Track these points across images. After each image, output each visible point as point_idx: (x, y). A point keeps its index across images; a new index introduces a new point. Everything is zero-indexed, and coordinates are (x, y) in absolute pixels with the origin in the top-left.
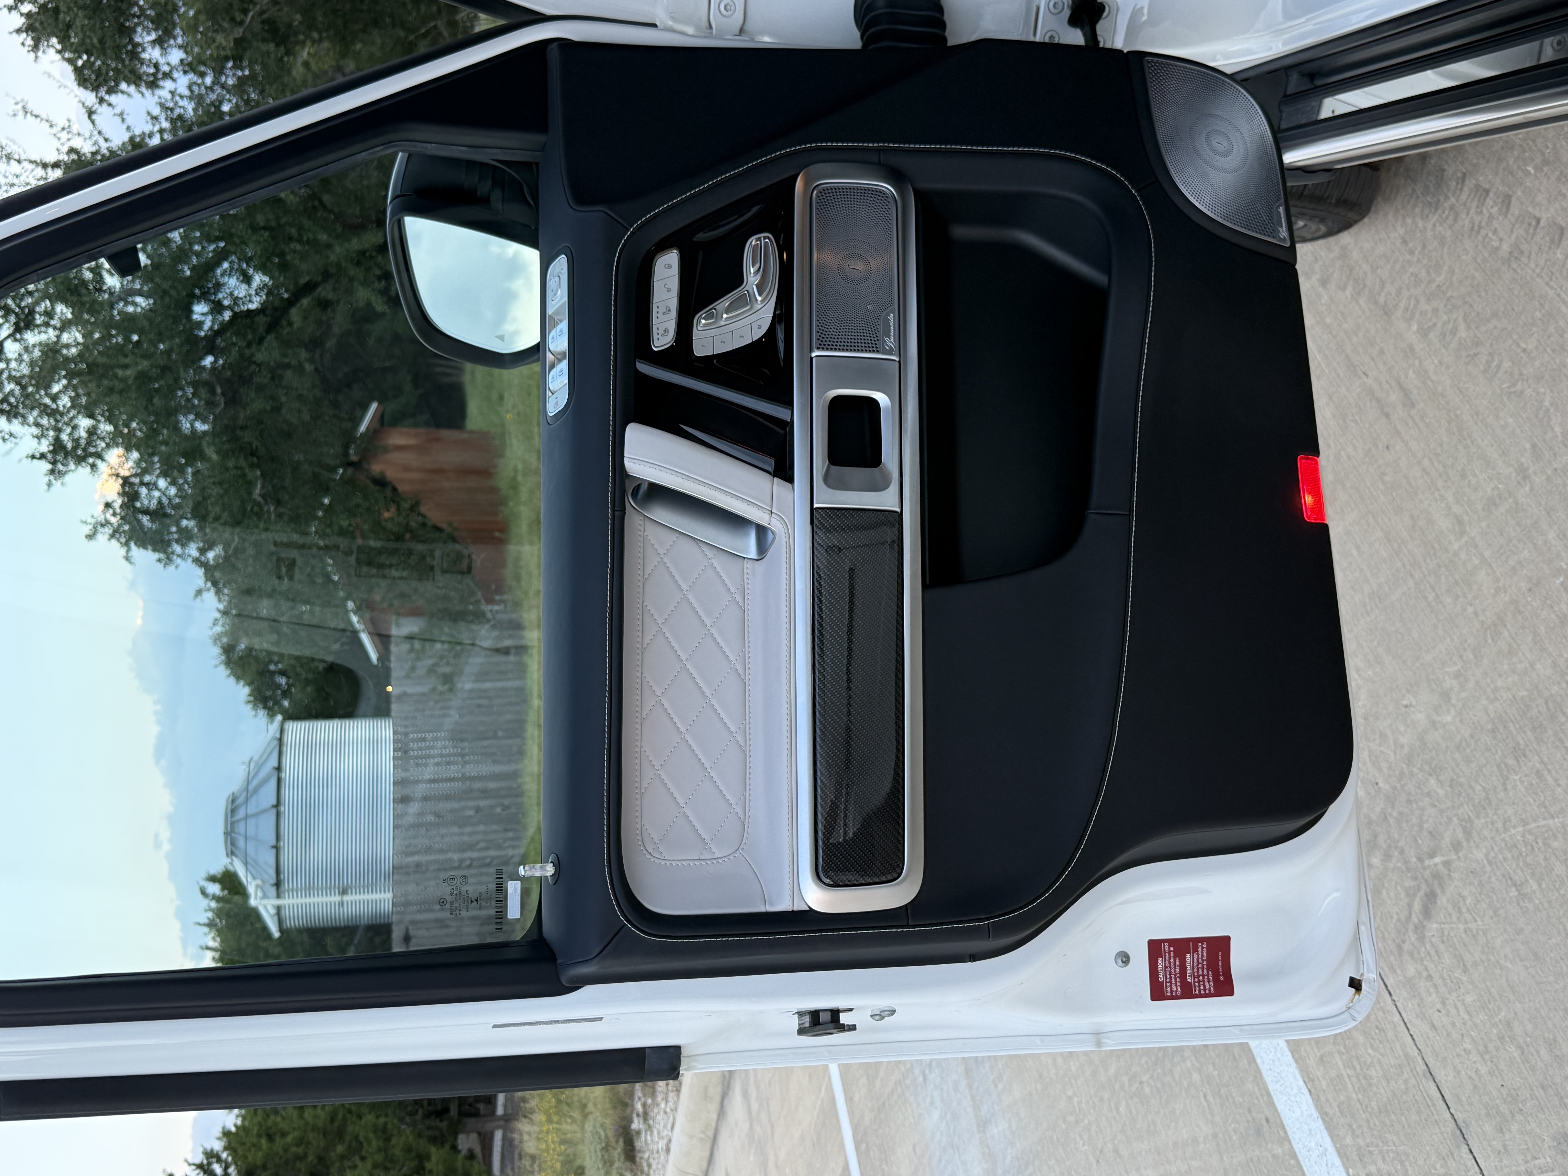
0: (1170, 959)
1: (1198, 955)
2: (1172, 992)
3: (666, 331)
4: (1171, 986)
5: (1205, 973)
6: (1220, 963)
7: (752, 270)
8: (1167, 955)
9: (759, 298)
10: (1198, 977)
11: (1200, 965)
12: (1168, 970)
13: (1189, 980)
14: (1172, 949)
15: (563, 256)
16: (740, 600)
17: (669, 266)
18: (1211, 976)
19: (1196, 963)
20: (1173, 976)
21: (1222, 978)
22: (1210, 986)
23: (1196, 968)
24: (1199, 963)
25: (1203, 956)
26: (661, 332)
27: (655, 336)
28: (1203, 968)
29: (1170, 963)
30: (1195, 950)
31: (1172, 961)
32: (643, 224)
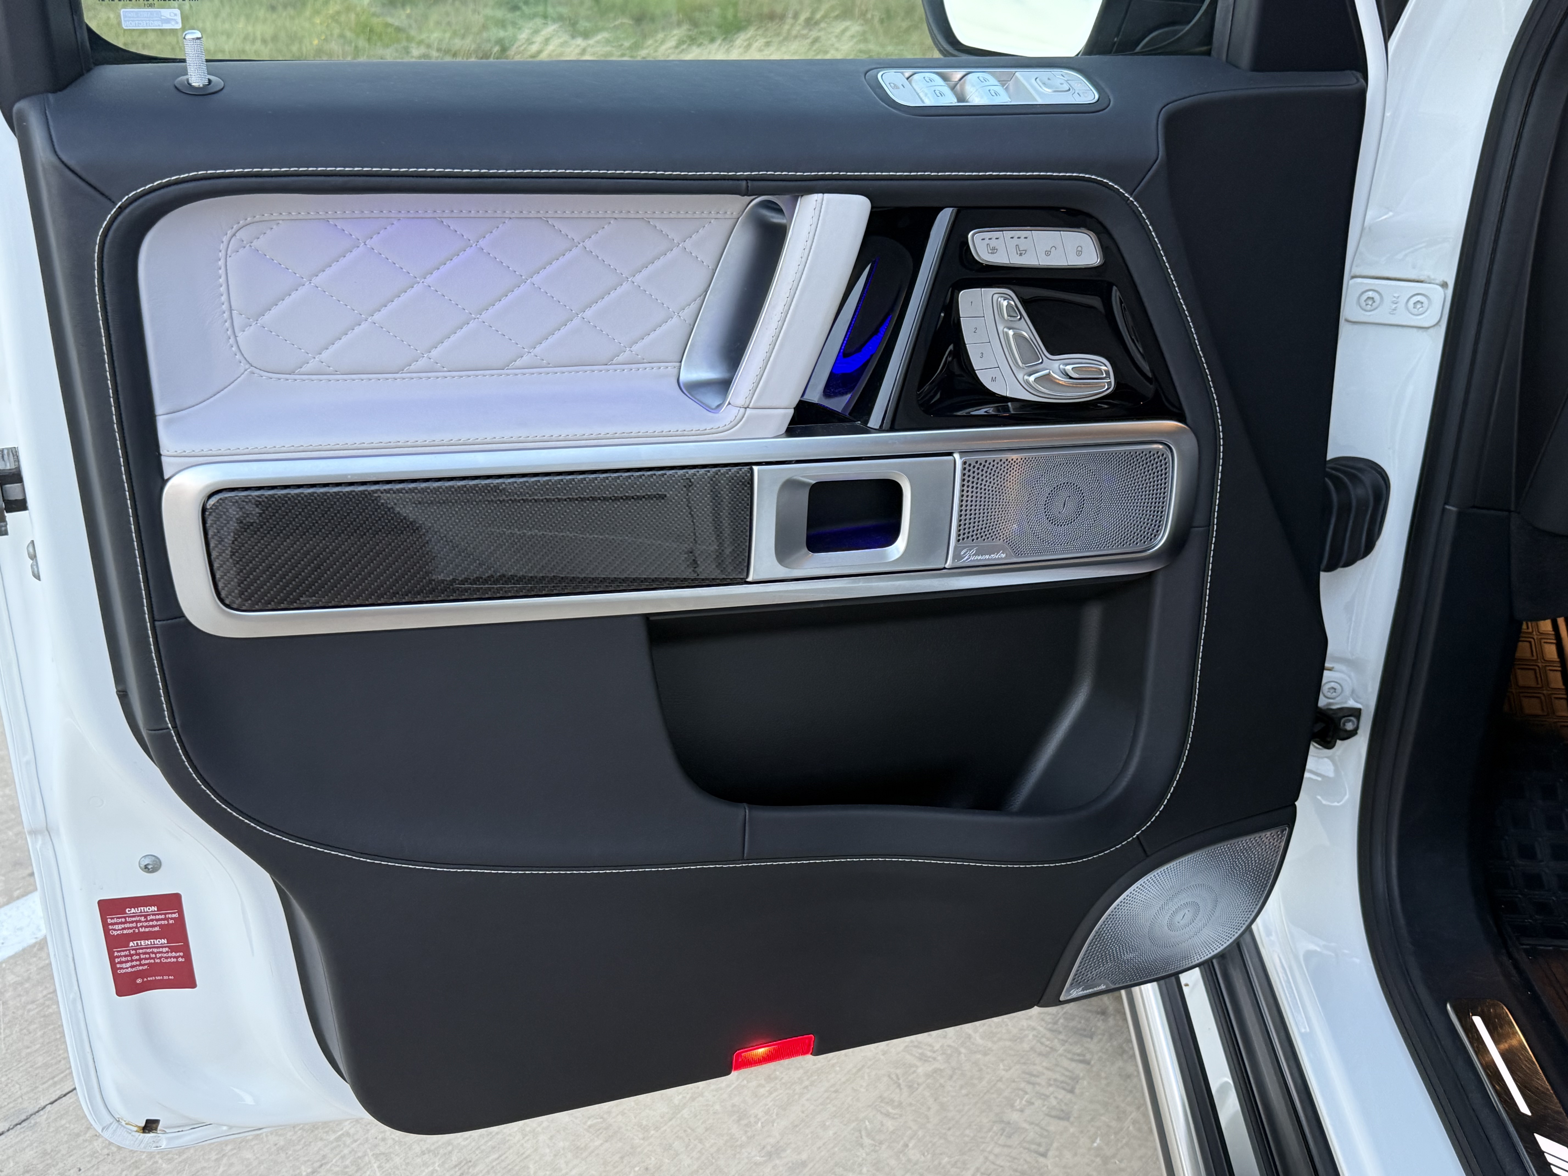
0: (157, 920)
1: (167, 952)
2: (112, 924)
3: (994, 250)
4: (121, 923)
5: (143, 962)
6: (159, 978)
7: (1069, 368)
8: (163, 917)
9: (1032, 379)
10: (137, 954)
11: (154, 956)
12: (143, 919)
13: (131, 944)
14: (171, 922)
15: (1097, 97)
16: (620, 358)
17: (1079, 253)
18: (141, 968)
19: (155, 950)
20: (134, 925)
21: (139, 981)
22: (126, 968)
23: (148, 951)
24: (155, 954)
25: (167, 958)
26: (993, 243)
27: (987, 235)
28: (150, 958)
29: (152, 920)
30: (173, 949)
31: (155, 923)
32: (1138, 216)
